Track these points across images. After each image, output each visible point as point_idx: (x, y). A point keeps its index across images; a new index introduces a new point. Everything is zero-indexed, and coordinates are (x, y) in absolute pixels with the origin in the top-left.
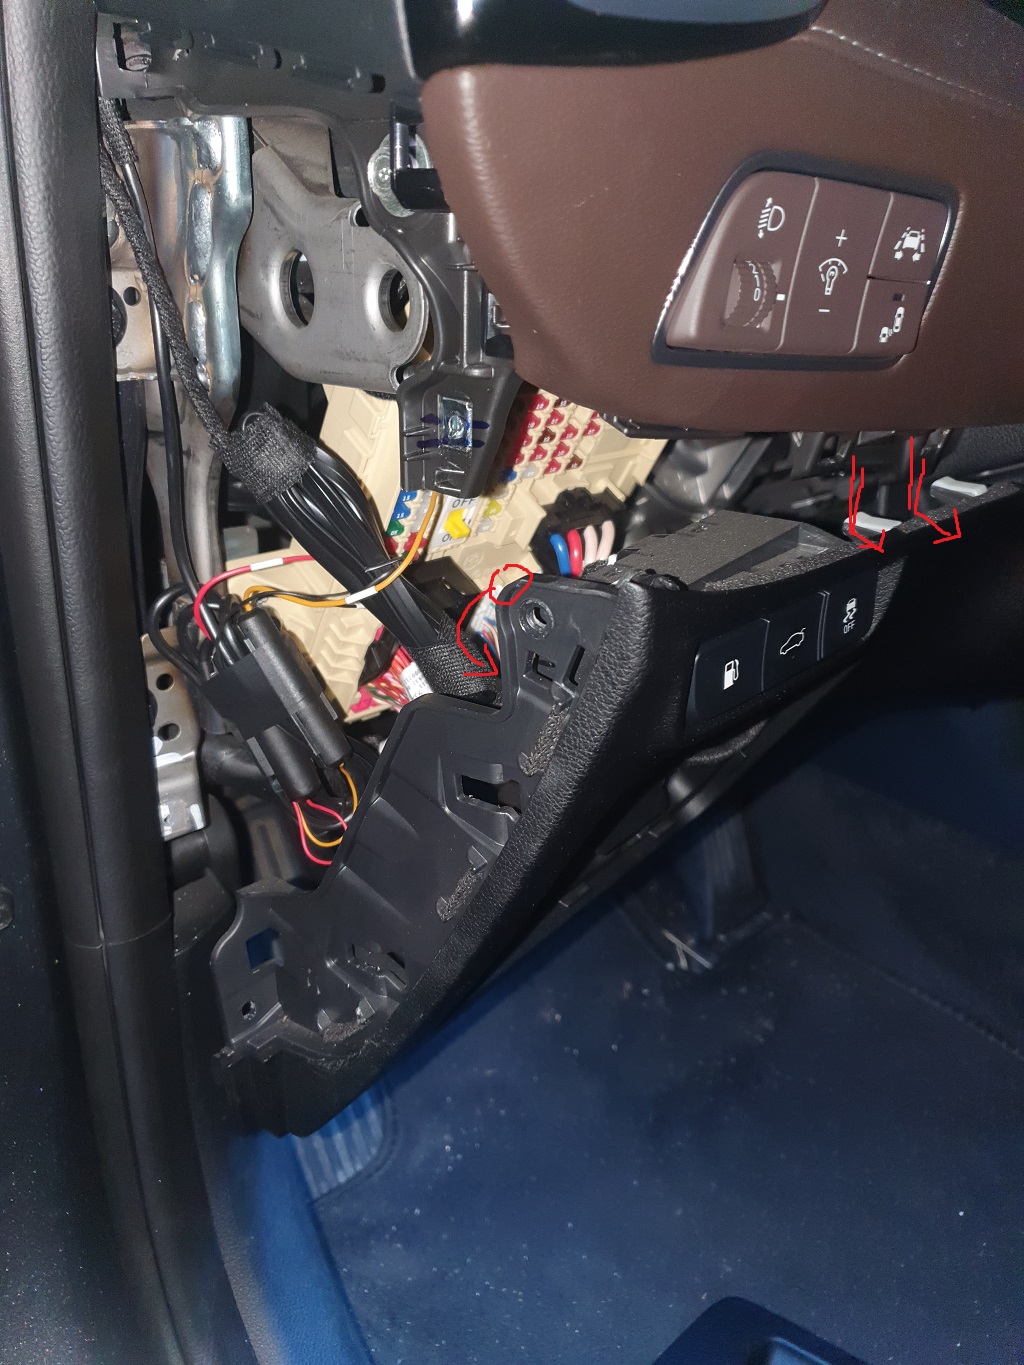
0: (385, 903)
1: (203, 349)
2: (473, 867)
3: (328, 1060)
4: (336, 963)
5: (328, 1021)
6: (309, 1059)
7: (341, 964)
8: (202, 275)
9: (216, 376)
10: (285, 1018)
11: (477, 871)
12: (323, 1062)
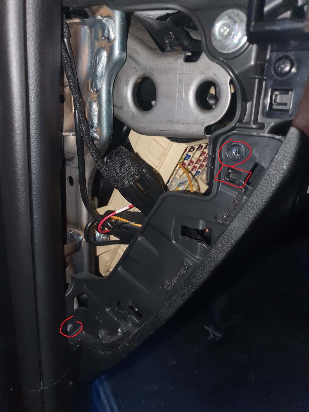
0: (138, 284)
1: (95, 121)
2: (186, 266)
3: (103, 351)
4: (110, 310)
5: (104, 334)
6: (94, 350)
7: (112, 310)
8: (98, 88)
9: (100, 134)
10: (84, 332)
11: (187, 269)
12: (101, 351)
